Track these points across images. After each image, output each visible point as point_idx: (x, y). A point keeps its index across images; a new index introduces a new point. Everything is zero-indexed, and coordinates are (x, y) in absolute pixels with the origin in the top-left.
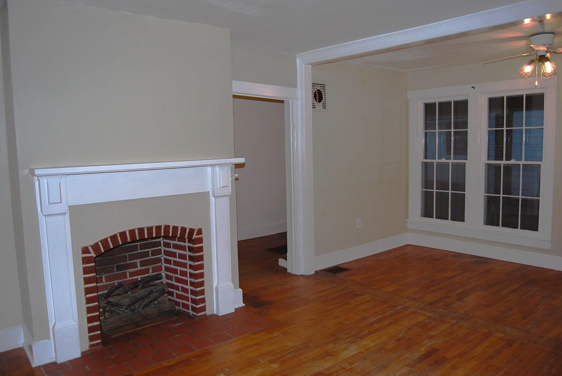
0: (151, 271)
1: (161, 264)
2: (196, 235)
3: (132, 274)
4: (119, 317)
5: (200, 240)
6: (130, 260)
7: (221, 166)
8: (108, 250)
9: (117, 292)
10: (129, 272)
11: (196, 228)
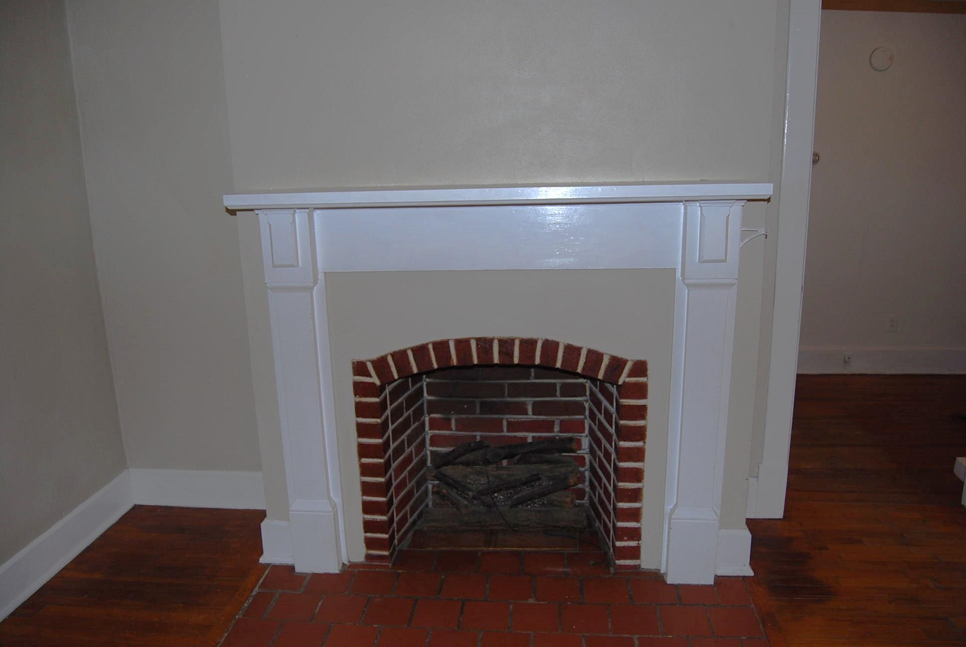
0: (557, 428)
1: (582, 417)
2: (629, 376)
3: (512, 426)
4: (455, 509)
5: (641, 391)
6: (510, 396)
7: (703, 203)
8: (465, 366)
9: (470, 457)
10: (507, 419)
11: (631, 355)
